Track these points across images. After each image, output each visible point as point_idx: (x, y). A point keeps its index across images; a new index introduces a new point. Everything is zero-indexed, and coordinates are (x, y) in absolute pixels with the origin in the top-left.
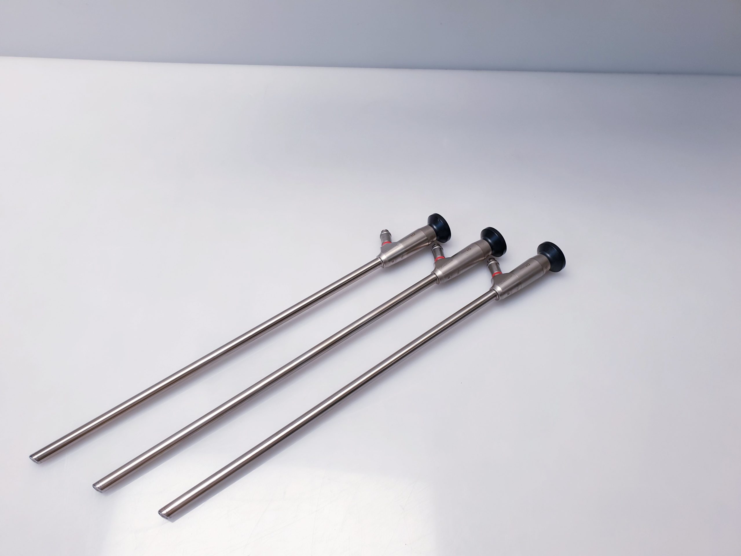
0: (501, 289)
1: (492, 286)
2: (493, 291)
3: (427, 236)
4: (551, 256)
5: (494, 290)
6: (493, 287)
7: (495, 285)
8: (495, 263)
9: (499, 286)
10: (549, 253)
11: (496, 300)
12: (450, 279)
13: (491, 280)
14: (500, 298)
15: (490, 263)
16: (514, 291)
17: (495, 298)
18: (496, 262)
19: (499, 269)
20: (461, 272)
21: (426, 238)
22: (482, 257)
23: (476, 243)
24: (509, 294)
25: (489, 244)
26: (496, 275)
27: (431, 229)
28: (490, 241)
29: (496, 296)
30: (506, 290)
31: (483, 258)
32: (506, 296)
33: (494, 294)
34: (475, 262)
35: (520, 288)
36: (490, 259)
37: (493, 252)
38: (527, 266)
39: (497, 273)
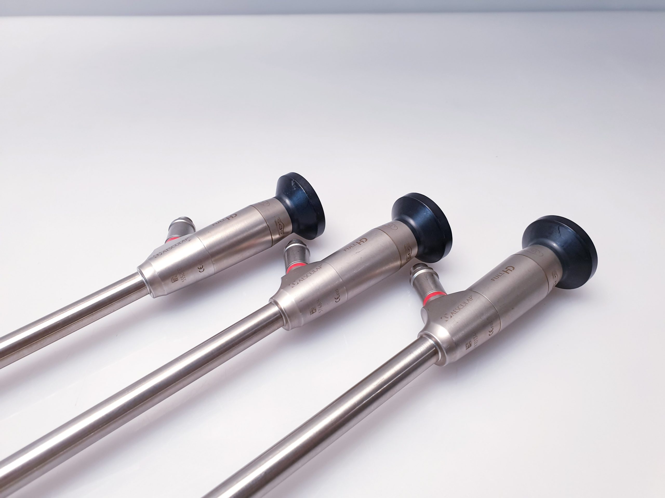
0: (450, 333)
1: (423, 326)
2: (427, 340)
3: (266, 220)
4: (562, 246)
5: (430, 337)
6: (426, 328)
7: (432, 323)
8: (428, 273)
9: (442, 326)
10: (554, 241)
11: (436, 363)
12: (316, 314)
13: (422, 311)
14: (449, 359)
15: (416, 275)
16: (482, 338)
17: (433, 360)
18: (430, 271)
19: (437, 285)
20: (344, 298)
21: (265, 225)
22: (396, 260)
23: (383, 229)
24: (471, 345)
25: (412, 231)
26: (432, 298)
27: (279, 207)
28: (412, 222)
29: (435, 353)
30: (461, 335)
31: (398, 263)
32: (461, 352)
33: (431, 347)
34: (378, 271)
35: (496, 329)
36: (415, 267)
37: (422, 248)
38: (508, 271)
39: (434, 294)
